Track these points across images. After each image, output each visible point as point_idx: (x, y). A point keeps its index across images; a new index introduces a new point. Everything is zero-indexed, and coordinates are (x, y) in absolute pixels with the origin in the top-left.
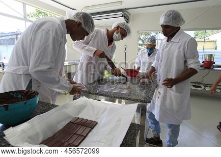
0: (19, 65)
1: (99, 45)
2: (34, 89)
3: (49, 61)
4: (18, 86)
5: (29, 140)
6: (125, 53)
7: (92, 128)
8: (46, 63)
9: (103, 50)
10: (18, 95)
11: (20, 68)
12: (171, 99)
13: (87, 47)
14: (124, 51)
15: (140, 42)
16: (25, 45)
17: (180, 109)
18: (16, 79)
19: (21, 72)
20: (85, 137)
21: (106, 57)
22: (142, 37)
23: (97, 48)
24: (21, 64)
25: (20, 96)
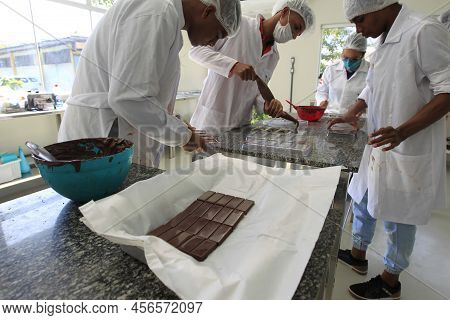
0: (93, 91)
1: (244, 52)
2: (122, 136)
3: (147, 81)
4: (92, 131)
5: (125, 226)
6: (292, 74)
7: (245, 213)
8: (141, 86)
9: (251, 64)
10: (92, 147)
11: (95, 97)
12: (397, 170)
13: (218, 57)
14: (290, 70)
15: (325, 51)
16: (102, 49)
17: (419, 189)
18: (89, 117)
19: (97, 104)
20: (233, 228)
21: (256, 78)
22: (329, 39)
23: (240, 57)
24: (97, 89)
25: (96, 150)
